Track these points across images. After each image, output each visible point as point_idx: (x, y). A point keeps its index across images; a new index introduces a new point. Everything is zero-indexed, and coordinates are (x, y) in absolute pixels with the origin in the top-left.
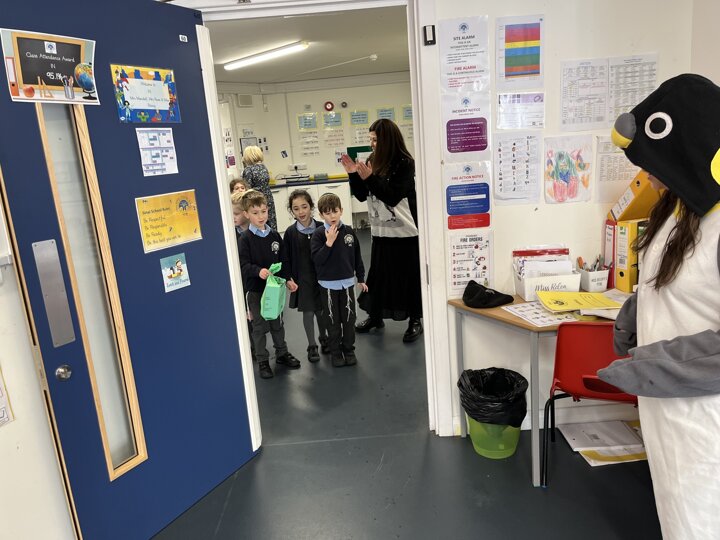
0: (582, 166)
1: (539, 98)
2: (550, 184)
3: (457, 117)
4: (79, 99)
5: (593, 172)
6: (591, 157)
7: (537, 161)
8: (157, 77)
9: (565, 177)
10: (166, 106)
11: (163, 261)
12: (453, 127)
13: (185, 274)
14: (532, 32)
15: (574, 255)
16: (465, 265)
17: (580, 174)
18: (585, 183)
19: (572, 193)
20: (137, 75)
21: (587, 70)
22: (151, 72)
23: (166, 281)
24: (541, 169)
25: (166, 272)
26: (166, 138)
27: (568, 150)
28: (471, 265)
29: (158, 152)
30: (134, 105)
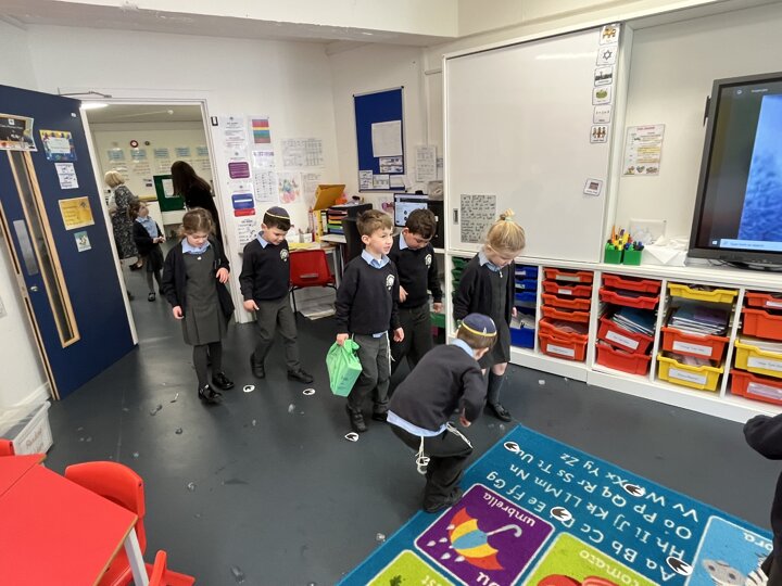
0: (296, 186)
1: (272, 154)
2: (282, 194)
3: (232, 161)
4: (27, 149)
5: (300, 188)
6: (299, 182)
7: (274, 183)
8: (63, 136)
9: (288, 191)
10: (68, 152)
11: (76, 235)
12: (231, 166)
13: (88, 243)
14: (265, 123)
15: (297, 228)
16: (246, 234)
17: (295, 189)
18: (298, 194)
19: (292, 198)
20: (53, 135)
21: (291, 143)
22: (60, 133)
23: (79, 246)
24: (277, 187)
25: (78, 241)
26: (70, 168)
27: (288, 179)
28: (249, 234)
29: (67, 176)
30: (53, 151)
